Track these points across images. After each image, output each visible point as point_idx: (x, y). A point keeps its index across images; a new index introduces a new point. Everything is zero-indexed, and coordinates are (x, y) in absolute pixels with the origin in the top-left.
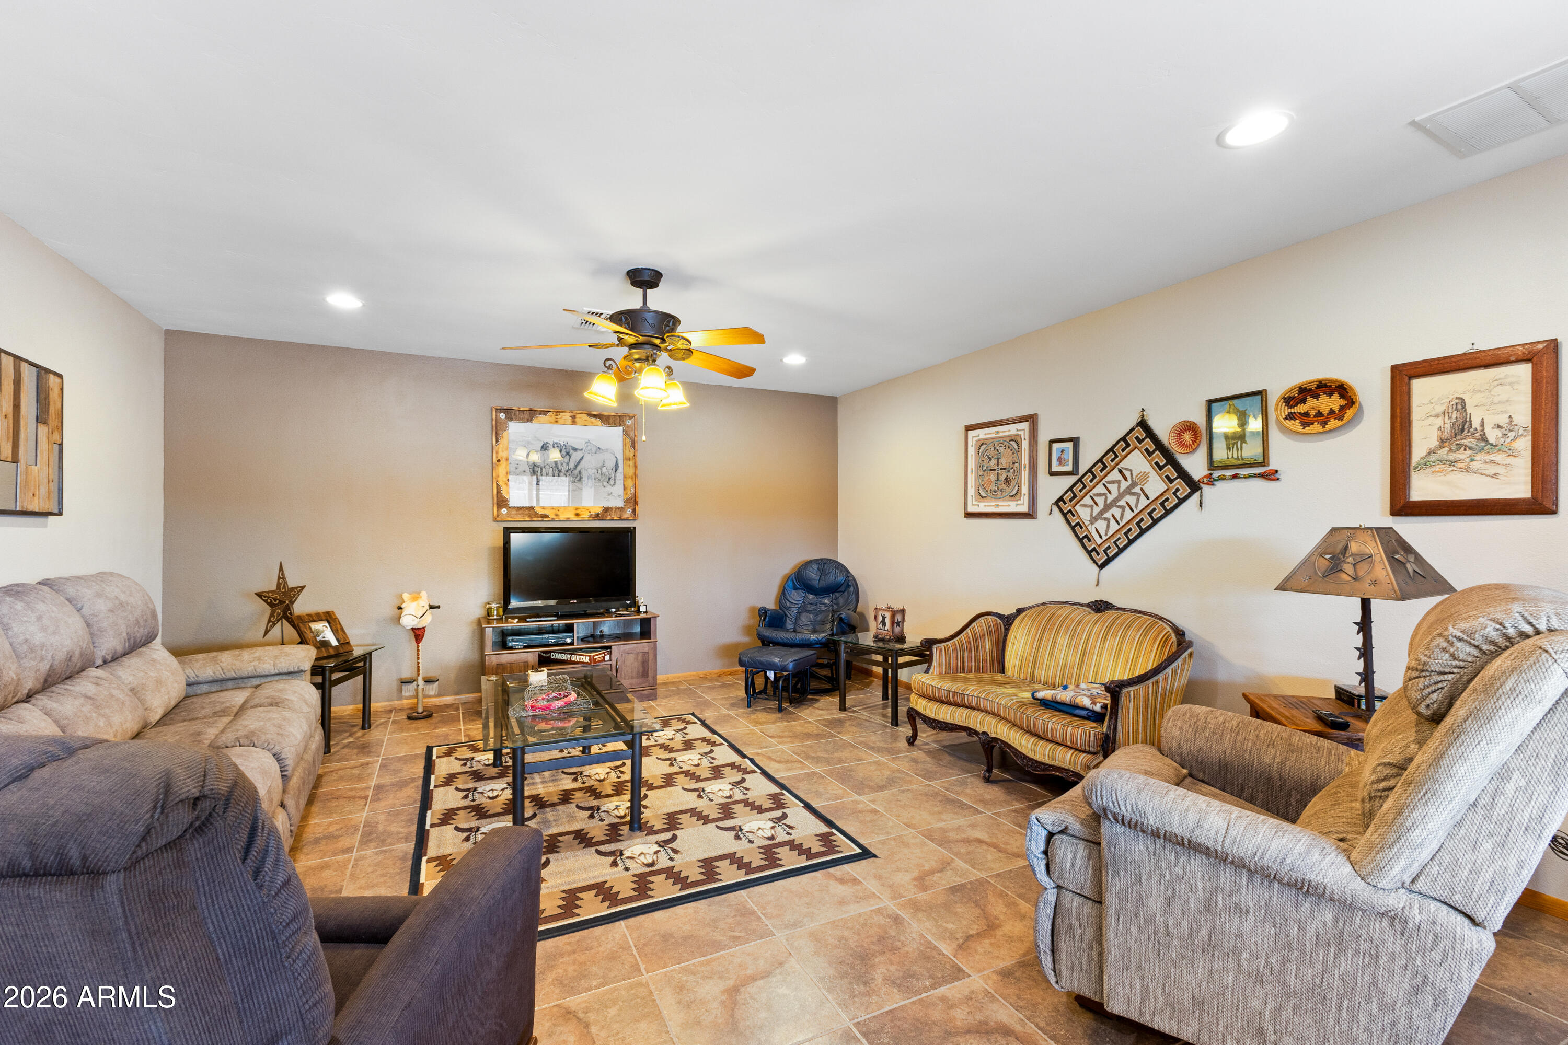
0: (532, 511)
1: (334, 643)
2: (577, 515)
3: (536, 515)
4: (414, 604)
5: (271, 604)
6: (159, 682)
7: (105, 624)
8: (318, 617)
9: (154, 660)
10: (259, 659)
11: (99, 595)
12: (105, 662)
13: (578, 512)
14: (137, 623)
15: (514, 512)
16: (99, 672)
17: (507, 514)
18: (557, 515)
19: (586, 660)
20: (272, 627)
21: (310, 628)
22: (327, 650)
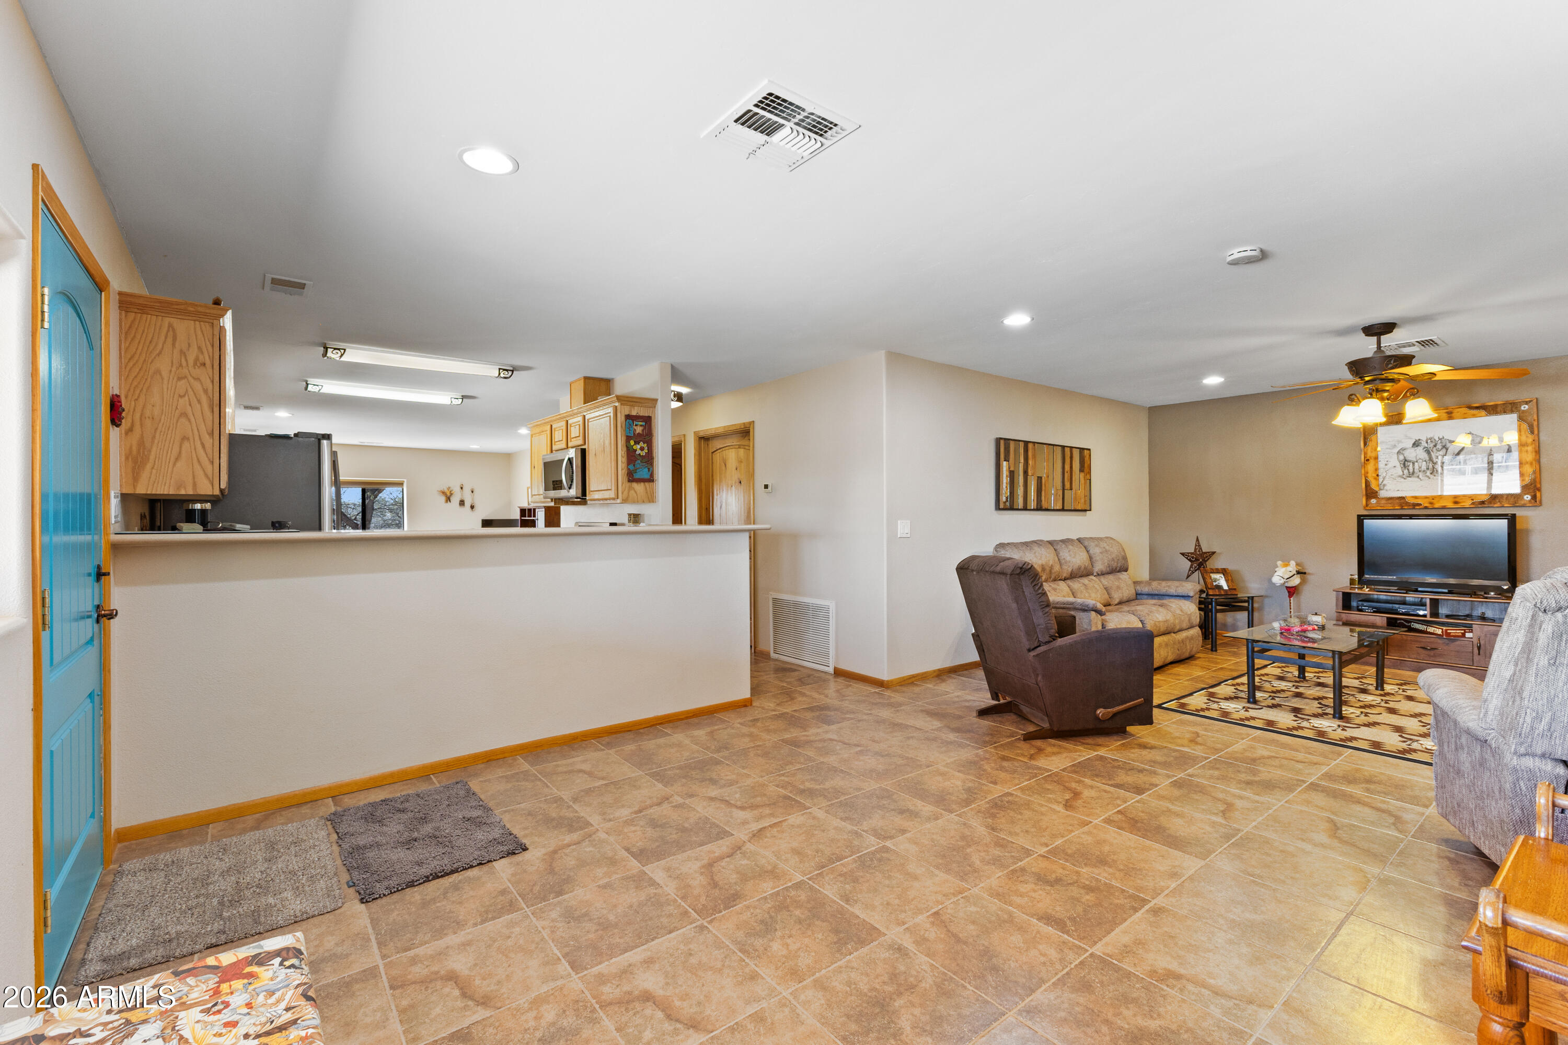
0: (1402, 501)
1: (1225, 587)
2: (1456, 503)
3: (1407, 504)
4: (1283, 569)
5: (1190, 560)
6: (1118, 588)
7: (1098, 558)
8: (1217, 571)
9: (1120, 578)
10: (1169, 586)
11: (1097, 546)
12: (1098, 575)
13: (1457, 500)
14: (1113, 560)
15: (1383, 502)
16: (1094, 578)
17: (1377, 503)
18: (1431, 503)
19: (1439, 632)
20: (1191, 574)
21: (1210, 577)
22: (1219, 591)
